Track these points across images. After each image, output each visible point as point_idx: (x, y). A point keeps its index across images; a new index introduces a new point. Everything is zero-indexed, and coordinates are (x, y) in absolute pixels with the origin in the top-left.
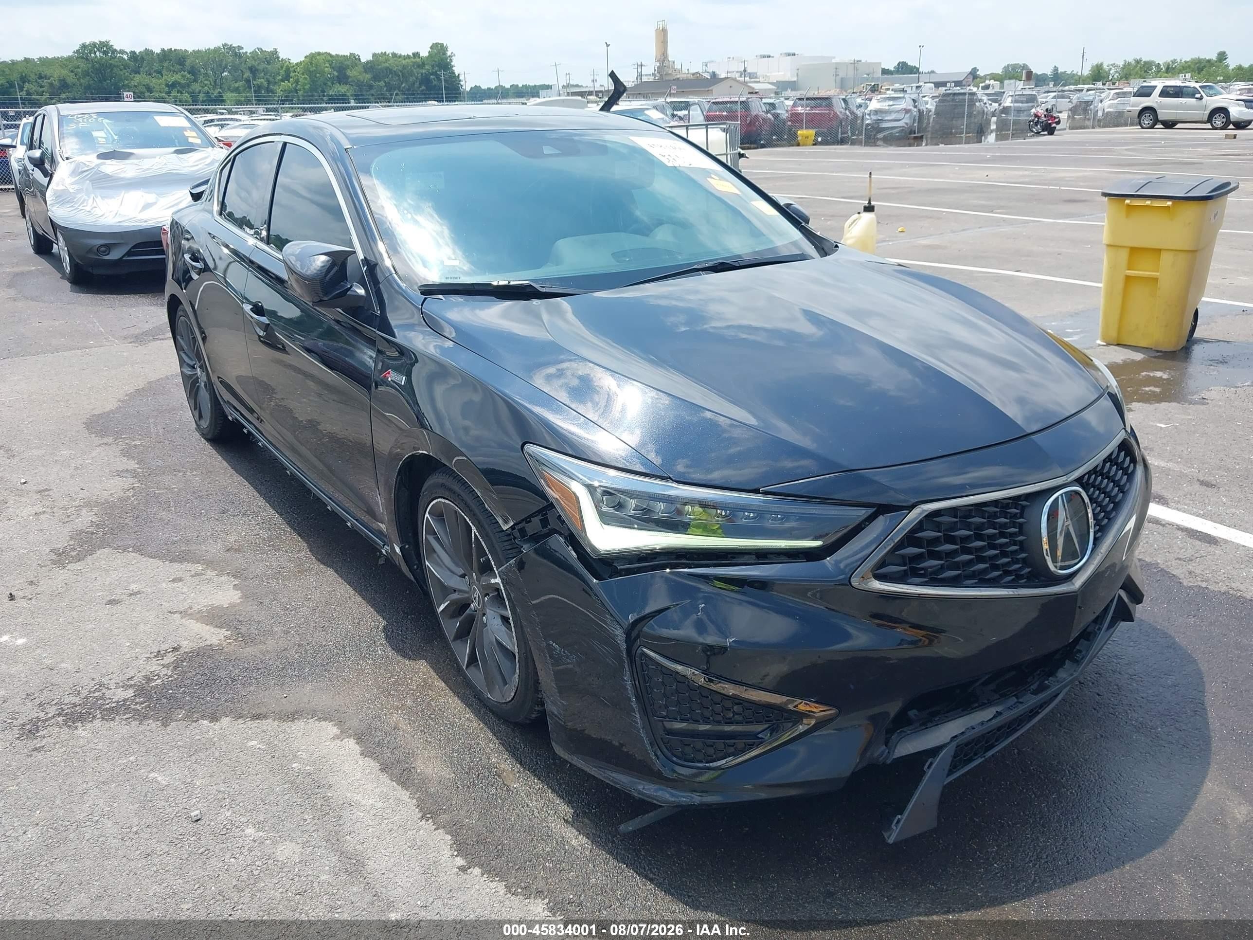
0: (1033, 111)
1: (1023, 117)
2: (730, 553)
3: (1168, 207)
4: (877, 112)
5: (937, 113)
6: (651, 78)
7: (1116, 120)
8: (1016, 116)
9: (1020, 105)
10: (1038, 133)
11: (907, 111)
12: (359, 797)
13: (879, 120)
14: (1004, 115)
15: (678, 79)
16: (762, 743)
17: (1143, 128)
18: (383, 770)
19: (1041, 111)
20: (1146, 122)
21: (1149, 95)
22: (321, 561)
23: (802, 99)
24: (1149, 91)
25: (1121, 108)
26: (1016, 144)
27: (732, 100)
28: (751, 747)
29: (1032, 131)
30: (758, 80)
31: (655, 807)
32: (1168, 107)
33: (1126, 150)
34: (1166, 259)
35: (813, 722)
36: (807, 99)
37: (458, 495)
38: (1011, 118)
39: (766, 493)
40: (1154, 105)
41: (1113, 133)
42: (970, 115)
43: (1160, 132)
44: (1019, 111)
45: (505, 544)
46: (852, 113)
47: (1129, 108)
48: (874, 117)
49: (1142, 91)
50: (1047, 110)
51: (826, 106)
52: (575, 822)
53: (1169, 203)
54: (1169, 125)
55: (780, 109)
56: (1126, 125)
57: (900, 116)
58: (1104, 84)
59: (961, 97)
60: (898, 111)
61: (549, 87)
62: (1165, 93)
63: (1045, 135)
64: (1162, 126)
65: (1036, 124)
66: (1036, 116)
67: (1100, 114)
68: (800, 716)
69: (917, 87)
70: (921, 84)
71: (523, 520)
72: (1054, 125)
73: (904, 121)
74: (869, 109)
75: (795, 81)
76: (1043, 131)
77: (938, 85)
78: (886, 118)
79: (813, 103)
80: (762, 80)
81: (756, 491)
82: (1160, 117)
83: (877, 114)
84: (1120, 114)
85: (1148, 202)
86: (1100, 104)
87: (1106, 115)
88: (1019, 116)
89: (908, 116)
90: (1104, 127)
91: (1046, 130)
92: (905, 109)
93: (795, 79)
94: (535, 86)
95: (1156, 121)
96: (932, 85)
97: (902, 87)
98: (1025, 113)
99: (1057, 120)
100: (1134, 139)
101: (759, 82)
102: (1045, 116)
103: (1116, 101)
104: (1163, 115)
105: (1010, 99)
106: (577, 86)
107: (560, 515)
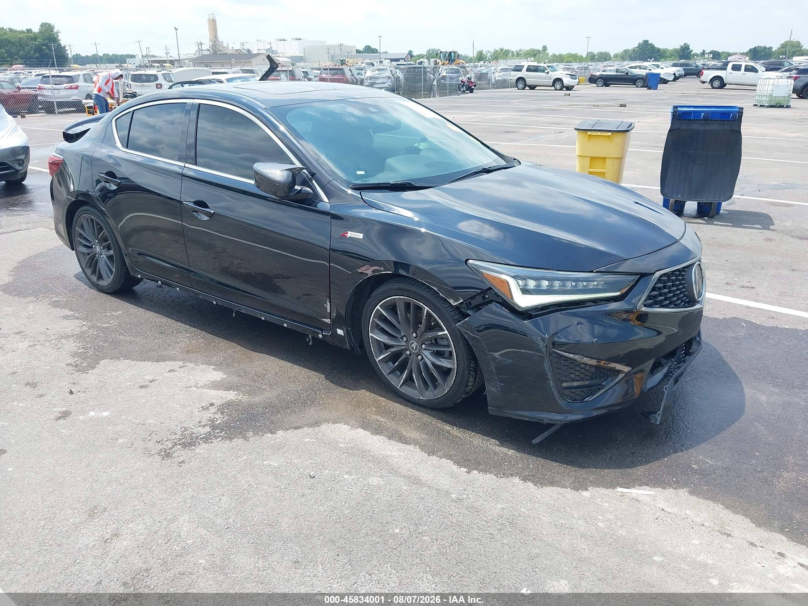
0: (460, 78)
1: (454, 82)
2: (581, 302)
3: (609, 136)
4: (371, 78)
5: (406, 79)
6: (208, 53)
7: (502, 84)
8: (450, 81)
9: (451, 75)
10: (464, 91)
11: (389, 78)
12: (388, 453)
13: (373, 83)
14: (443, 81)
15: (226, 53)
16: (604, 387)
17: (519, 89)
18: (390, 439)
19: (465, 79)
20: (520, 86)
21: (521, 71)
22: (253, 351)
23: (327, 69)
24: (521, 69)
25: (505, 77)
26: (452, 98)
27: (283, 69)
28: (599, 389)
29: (461, 91)
30: (278, 55)
31: (554, 425)
32: (531, 78)
33: (518, 102)
34: (609, 162)
35: (624, 374)
36: (330, 69)
37: (414, 293)
38: (447, 82)
39: (597, 272)
40: (524, 76)
41: (503, 92)
42: (425, 80)
43: (527, 91)
44: (451, 78)
45: (452, 313)
46: (356, 78)
47: (511, 78)
48: (370, 81)
49: (517, 68)
50: (468, 78)
51: (341, 74)
52: (502, 444)
53: (610, 134)
54: (532, 87)
55: (311, 75)
56: (508, 87)
57: (385, 81)
58: (484, 63)
59: (419, 69)
60: (384, 78)
61: (133, 57)
62: (529, 70)
63: (468, 93)
64: (528, 88)
65: (463, 86)
66: (462, 82)
67: (493, 80)
68: (619, 372)
69: (380, 62)
70: (382, 60)
71: (470, 298)
72: (473, 87)
73: (387, 84)
74: (366, 75)
75: (302, 56)
76: (467, 90)
77: (392, 60)
78: (377, 82)
79: (332, 72)
80: (281, 55)
81: (592, 272)
82: (528, 83)
83: (371, 79)
84: (505, 81)
85: (599, 133)
86: (492, 75)
87: (497, 81)
88: (452, 81)
89: (390, 80)
90: (496, 88)
91: (469, 90)
92: (388, 76)
93: (302, 55)
94: (122, 55)
95: (526, 85)
96: (389, 61)
97: (371, 61)
98: (455, 80)
99: (474, 84)
100: (518, 95)
101: (279, 57)
102: (467, 82)
103: (501, 74)
104: (529, 81)
105: (445, 72)
106: (153, 56)
107: (496, 293)
